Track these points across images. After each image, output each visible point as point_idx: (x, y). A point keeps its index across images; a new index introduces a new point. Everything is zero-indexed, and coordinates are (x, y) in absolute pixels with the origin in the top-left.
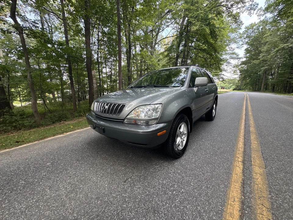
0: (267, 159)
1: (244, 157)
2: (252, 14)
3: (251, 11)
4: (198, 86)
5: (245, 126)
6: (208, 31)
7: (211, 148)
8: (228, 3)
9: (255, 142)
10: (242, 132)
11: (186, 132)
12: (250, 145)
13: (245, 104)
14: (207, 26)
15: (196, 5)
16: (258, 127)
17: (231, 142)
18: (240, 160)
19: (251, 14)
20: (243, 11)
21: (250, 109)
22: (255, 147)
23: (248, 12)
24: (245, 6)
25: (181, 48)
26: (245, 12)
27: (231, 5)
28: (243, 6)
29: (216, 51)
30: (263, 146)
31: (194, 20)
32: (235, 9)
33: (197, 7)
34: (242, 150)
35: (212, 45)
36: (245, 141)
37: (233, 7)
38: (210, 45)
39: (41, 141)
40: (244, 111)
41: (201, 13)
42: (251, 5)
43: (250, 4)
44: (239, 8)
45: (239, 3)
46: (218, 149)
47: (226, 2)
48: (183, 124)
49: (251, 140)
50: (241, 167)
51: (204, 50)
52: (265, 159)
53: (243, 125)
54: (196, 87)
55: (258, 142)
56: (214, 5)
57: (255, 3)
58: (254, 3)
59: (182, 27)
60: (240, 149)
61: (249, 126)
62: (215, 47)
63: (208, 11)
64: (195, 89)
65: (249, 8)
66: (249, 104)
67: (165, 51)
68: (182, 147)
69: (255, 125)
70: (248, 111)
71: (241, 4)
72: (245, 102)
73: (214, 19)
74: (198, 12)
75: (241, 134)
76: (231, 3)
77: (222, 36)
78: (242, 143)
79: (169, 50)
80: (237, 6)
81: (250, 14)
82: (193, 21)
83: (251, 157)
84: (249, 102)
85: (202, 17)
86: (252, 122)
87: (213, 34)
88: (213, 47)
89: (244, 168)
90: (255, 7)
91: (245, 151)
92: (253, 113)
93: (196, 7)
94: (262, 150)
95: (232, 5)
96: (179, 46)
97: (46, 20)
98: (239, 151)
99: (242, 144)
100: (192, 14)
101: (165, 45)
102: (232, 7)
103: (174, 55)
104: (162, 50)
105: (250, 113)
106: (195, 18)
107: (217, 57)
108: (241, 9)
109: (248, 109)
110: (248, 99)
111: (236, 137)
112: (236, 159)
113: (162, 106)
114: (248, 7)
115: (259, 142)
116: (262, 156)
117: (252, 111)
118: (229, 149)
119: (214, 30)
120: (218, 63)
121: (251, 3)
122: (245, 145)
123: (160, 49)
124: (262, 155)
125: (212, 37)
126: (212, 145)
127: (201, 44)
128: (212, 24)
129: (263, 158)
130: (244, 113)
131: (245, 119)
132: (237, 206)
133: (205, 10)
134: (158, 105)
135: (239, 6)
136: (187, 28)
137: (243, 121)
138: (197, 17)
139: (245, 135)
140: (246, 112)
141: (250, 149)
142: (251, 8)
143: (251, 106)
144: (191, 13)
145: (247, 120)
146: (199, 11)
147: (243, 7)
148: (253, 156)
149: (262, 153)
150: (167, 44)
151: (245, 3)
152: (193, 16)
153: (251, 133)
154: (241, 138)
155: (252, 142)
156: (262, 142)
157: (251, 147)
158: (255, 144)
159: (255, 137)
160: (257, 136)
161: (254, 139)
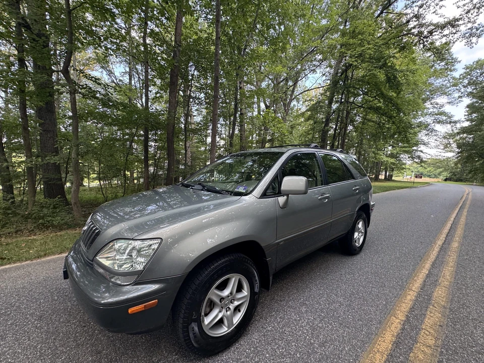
2: (474, 45)
3: (471, 39)
4: (287, 194)
5: (425, 281)
6: (382, 77)
7: (306, 337)
8: (423, 29)
9: (430, 337)
10: (409, 297)
11: (246, 294)
12: (411, 349)
13: (452, 219)
14: (381, 68)
15: (360, 36)
16: (459, 289)
17: (366, 325)
19: (472, 43)
20: (455, 40)
21: (459, 231)
22: (421, 356)
23: (465, 41)
24: (458, 31)
25: (334, 106)
26: (459, 41)
27: (427, 32)
28: (454, 31)
29: (399, 110)
31: (356, 61)
32: (436, 37)
33: (361, 40)
35: (391, 100)
36: (403, 329)
37: (434, 34)
38: (388, 100)
39: (34, 261)
40: (443, 237)
41: (369, 49)
42: (471, 29)
43: (468, 28)
44: (446, 36)
45: (445, 27)
46: (322, 345)
47: (418, 28)
48: (233, 277)
49: (420, 330)
51: (377, 110)
53: (421, 276)
54: (283, 196)
55: (437, 339)
56: (393, 35)
57: (479, 25)
58: (476, 25)
59: (336, 72)
61: (435, 284)
62: (397, 104)
63: (383, 44)
64: (282, 200)
65: (467, 35)
66: (463, 220)
67: (307, 111)
68: (229, 329)
69: (453, 279)
70: (453, 237)
71: (450, 28)
72: (456, 212)
73: (394, 57)
74: (363, 48)
75: (404, 305)
76: (429, 28)
77: (415, 84)
78: (393, 336)
79: (314, 109)
80: (441, 33)
81: (470, 44)
82: (353, 62)
84: (465, 214)
85: (371, 54)
86: (447, 273)
87: (393, 81)
88: (394, 104)
90: (479, 31)
92: (461, 245)
93: (359, 40)
95: (431, 33)
96: (330, 103)
97: (137, 72)
99: (390, 338)
100: (352, 52)
101: (308, 101)
102: (431, 35)
103: (321, 116)
104: (304, 109)
105: (455, 245)
106: (357, 57)
107: (401, 121)
108: (450, 38)
109: (455, 231)
110: (467, 206)
111: (387, 311)
113: (160, 244)
114: (465, 32)
115: (440, 342)
117: (464, 237)
118: (350, 350)
119: (393, 75)
120: (406, 132)
121: (470, 25)
122: (397, 344)
123: (300, 107)
125: (391, 88)
126: (313, 330)
127: (372, 99)
128: (390, 66)
130: (440, 243)
131: (435, 260)
133: (377, 43)
134: (151, 242)
135: (446, 32)
136: (345, 74)
137: (428, 265)
138: (361, 55)
139: (412, 309)
140: (445, 241)
142: (471, 35)
143: (466, 224)
144: (350, 49)
145: (438, 263)
146: (365, 46)
147: (454, 34)
150: (310, 100)
151: (458, 26)
152: (353, 54)
153: (431, 307)
154: (398, 318)
155: (421, 339)
156: (449, 342)
157: (411, 355)
158: (427, 346)
159: (437, 319)
160: (442, 320)
161: (431, 328)
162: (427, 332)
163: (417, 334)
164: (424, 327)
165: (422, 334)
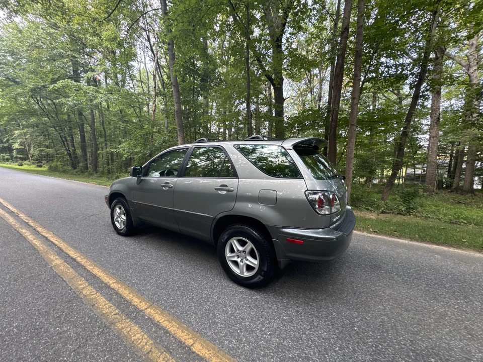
0: (55, 277)
1: (78, 263)
9: (88, 293)
12: (87, 281)
18: (79, 258)
22: (80, 283)
30: (69, 294)
34: (89, 268)
49: (97, 291)
50: (71, 255)
52: (56, 276)
55: (85, 296)
60: (92, 267)
83: (72, 267)
89: (69, 256)
91: (85, 269)
94: (67, 284)
98: (89, 265)
111: (122, 280)
112: (82, 257)
115: (82, 296)
116: (62, 276)
122: (94, 276)
124: (62, 278)
129: (59, 276)
132: (56, 242)
141: (82, 276)
148: (71, 270)
149: (64, 281)
153: (117, 311)
154: (113, 283)
155: (90, 288)
156: (79, 302)
157: (83, 279)
158: (83, 288)
159: (101, 307)
160: (99, 311)
161: (95, 298)
162: (93, 293)
163: (95, 288)
164: (98, 294)
165: (93, 290)
